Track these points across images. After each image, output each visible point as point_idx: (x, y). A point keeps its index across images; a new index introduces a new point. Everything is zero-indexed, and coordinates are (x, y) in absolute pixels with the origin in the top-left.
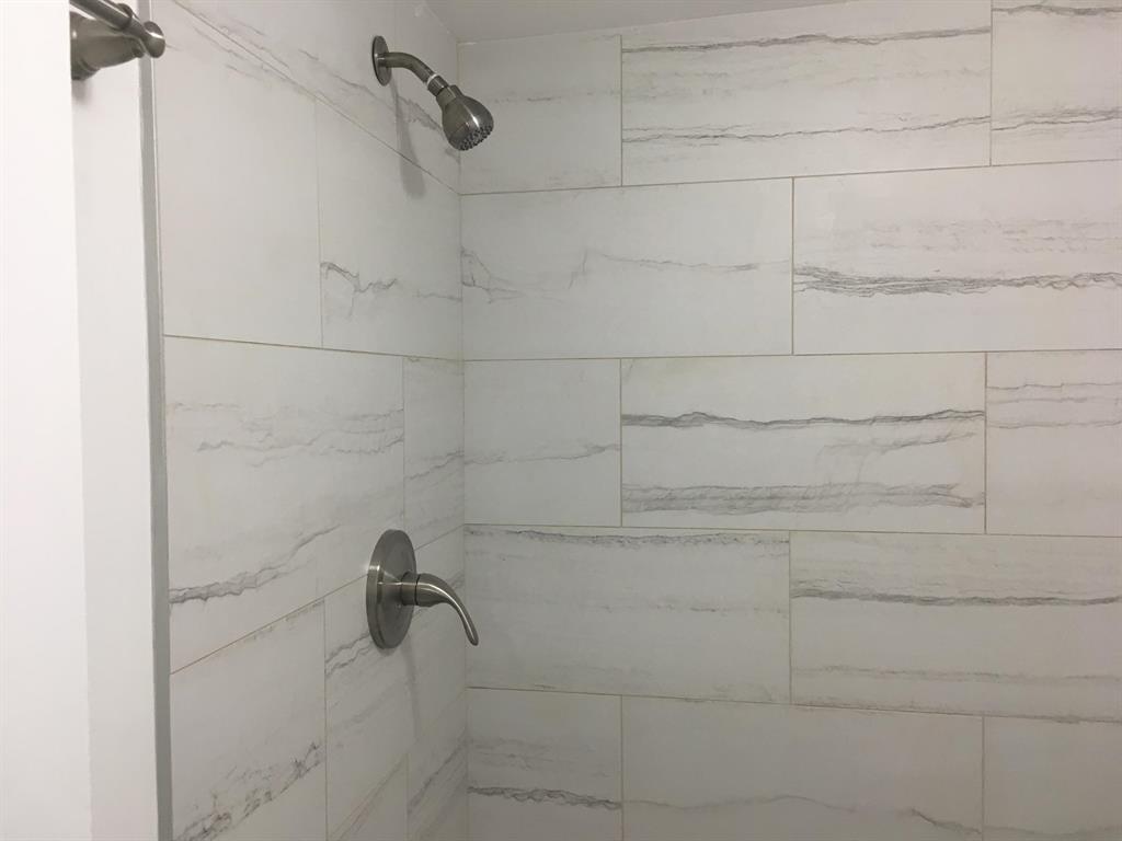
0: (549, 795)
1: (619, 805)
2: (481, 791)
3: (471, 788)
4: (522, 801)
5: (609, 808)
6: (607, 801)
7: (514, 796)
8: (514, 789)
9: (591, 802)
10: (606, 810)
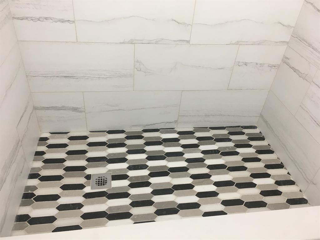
0: (46, 19)
1: (74, 22)
2: (18, 18)
3: (14, 17)
4: (36, 22)
5: (69, 23)
6: (69, 21)
7: (32, 20)
8: (31, 17)
9: (62, 21)
10: (68, 23)
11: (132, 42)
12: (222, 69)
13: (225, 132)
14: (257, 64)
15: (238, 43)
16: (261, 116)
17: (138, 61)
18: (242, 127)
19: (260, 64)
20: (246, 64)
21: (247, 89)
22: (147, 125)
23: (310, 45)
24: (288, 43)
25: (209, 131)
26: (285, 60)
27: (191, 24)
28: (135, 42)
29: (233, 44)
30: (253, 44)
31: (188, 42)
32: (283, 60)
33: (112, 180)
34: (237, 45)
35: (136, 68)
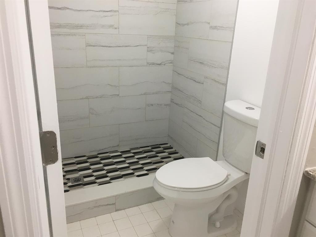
11: (87, 98)
12: (139, 109)
13: (150, 148)
14: (158, 104)
15: (145, 94)
16: (169, 136)
17: (91, 109)
18: (159, 145)
19: (160, 104)
20: (152, 105)
21: (156, 120)
22: (100, 150)
23: (179, 90)
24: (171, 92)
25: (139, 149)
26: (172, 101)
27: (118, 86)
28: (89, 97)
29: (142, 95)
30: (153, 94)
31: (118, 95)
32: (171, 101)
33: (84, 178)
34: (145, 95)
35: (91, 113)
